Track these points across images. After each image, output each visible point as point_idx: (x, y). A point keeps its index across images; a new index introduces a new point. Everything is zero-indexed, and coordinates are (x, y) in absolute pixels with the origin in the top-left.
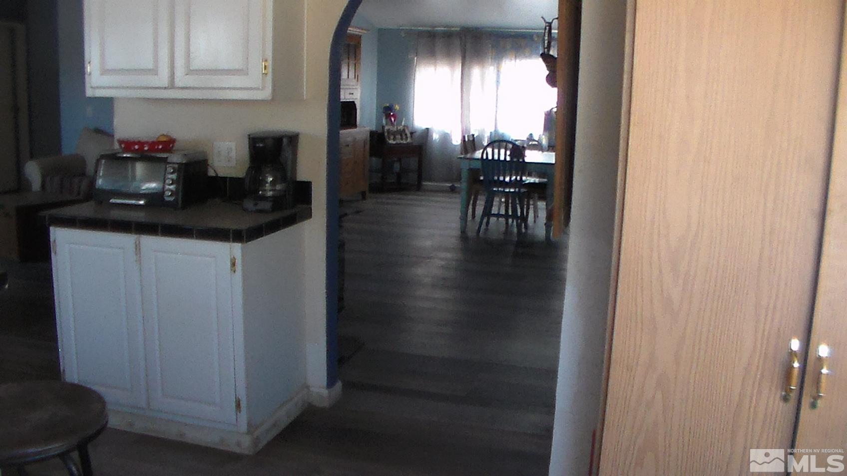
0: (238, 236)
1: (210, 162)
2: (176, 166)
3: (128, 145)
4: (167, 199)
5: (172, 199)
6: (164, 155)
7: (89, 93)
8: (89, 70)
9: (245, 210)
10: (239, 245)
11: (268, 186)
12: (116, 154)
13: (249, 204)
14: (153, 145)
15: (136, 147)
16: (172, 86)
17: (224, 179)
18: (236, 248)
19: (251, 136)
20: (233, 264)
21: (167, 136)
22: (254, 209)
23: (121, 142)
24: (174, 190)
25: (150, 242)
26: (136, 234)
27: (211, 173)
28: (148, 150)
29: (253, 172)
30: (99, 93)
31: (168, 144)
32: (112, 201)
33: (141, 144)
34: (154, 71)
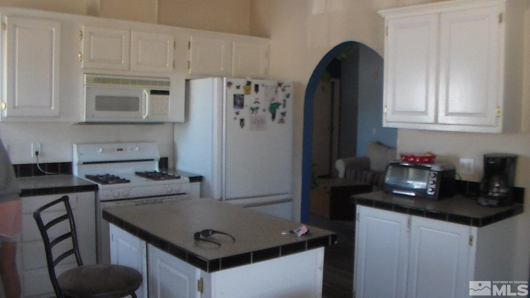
0: (476, 223)
1: (457, 171)
2: (437, 173)
3: (406, 158)
4: (429, 193)
5: (432, 193)
6: (429, 166)
7: (385, 125)
8: (386, 111)
9: (479, 204)
10: (476, 228)
11: (495, 190)
12: (399, 163)
13: (482, 201)
14: (422, 159)
15: (412, 159)
16: (436, 122)
17: (465, 182)
18: (474, 230)
19: (486, 156)
20: (471, 240)
21: (431, 153)
22: (485, 204)
23: (402, 156)
24: (434, 188)
25: (417, 220)
26: (409, 214)
27: (457, 178)
28: (419, 161)
29: (487, 180)
30: (391, 125)
31: (431, 159)
32: (395, 192)
33: (415, 158)
34: (425, 113)
